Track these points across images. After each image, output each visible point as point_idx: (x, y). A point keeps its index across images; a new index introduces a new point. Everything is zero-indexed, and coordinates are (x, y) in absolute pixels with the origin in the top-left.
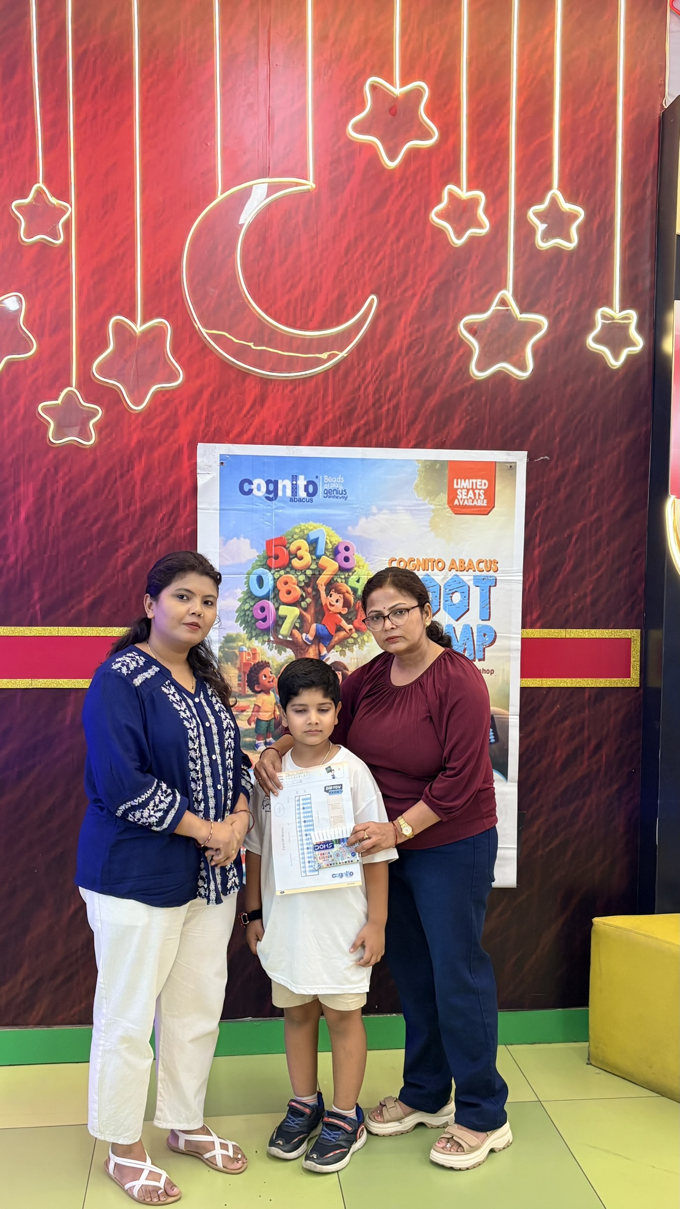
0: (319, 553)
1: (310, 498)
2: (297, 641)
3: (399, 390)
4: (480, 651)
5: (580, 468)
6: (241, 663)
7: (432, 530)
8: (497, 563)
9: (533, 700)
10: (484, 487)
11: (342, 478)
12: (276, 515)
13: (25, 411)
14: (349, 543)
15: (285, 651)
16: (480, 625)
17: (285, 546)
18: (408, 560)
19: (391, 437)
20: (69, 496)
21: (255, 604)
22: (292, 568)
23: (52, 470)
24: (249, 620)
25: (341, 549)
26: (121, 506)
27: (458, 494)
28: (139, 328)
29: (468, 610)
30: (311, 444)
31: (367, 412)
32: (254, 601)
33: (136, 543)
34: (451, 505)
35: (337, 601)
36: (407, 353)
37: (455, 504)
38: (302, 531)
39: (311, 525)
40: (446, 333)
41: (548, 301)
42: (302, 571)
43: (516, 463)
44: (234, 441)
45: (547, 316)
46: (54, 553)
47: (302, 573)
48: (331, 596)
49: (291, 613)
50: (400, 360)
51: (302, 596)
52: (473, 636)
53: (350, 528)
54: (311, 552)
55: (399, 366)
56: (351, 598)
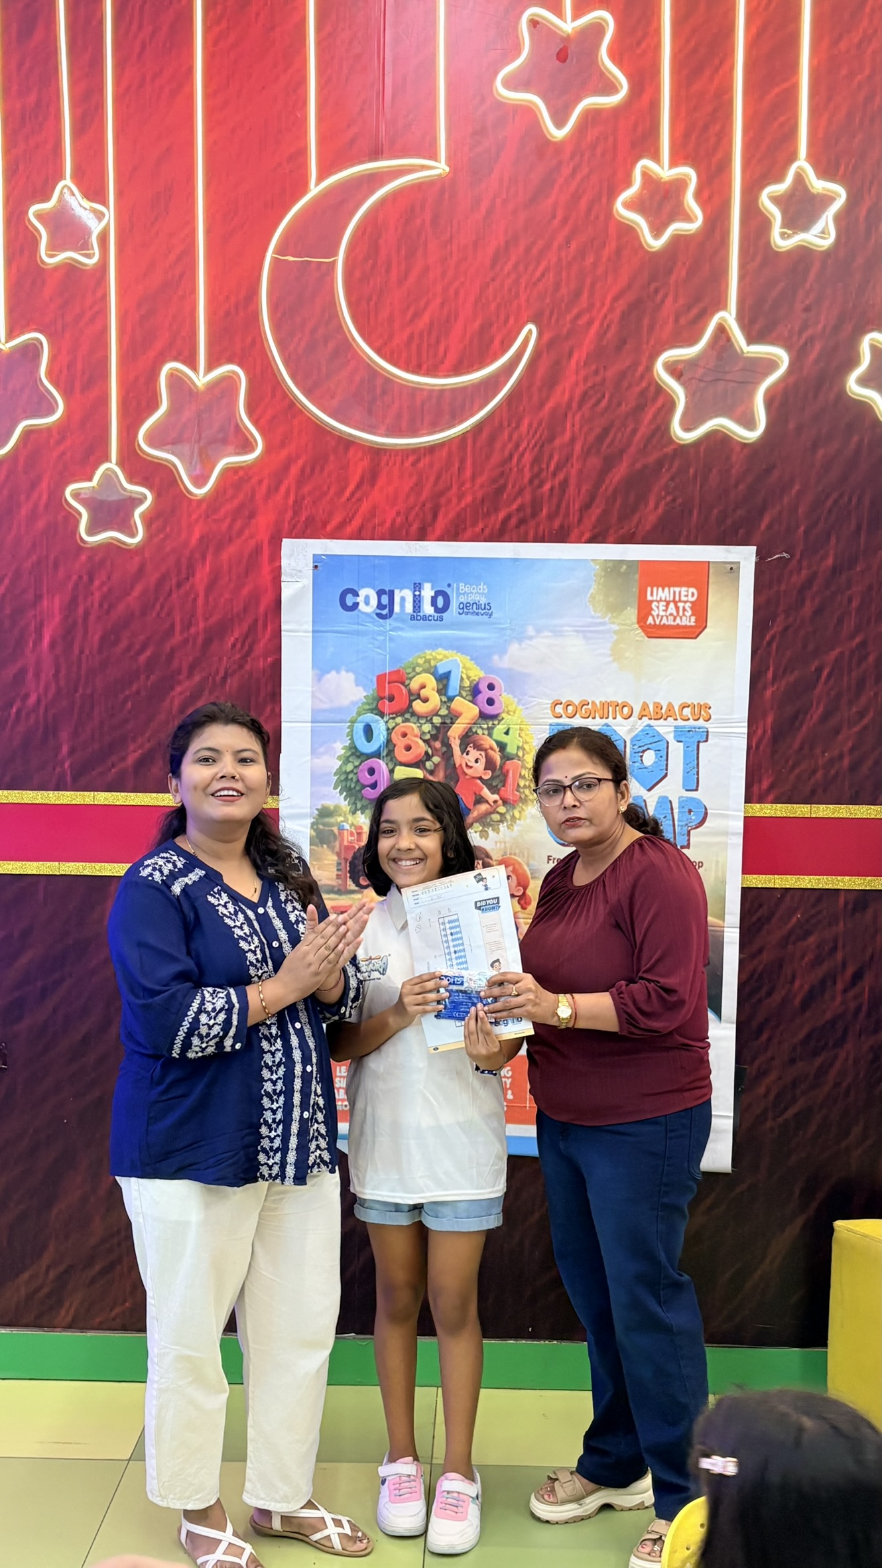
0: (451, 693)
1: (439, 615)
3: (567, 460)
4: (684, 835)
5: (836, 570)
6: (340, 846)
7: (614, 661)
8: (710, 708)
9: (760, 906)
11: (485, 587)
12: (391, 639)
13: (49, 496)
14: (495, 679)
16: (682, 797)
17: (403, 683)
18: (579, 704)
19: (556, 528)
20: (108, 612)
21: (360, 764)
22: (413, 714)
23: (85, 578)
24: (353, 786)
25: (483, 687)
26: (178, 628)
27: (652, 609)
28: (201, 379)
29: (666, 775)
30: (441, 539)
31: (521, 492)
32: (359, 761)
33: (197, 678)
34: (642, 624)
35: (476, 761)
36: (580, 407)
37: (648, 623)
38: (428, 661)
39: (440, 653)
40: (637, 376)
41: (789, 326)
42: (427, 717)
43: (739, 562)
44: (334, 535)
45: (788, 347)
46: (89, 691)
47: (427, 721)
48: (467, 754)
50: (570, 416)
51: (426, 753)
52: (672, 813)
53: (496, 657)
54: (440, 692)
55: (568, 425)
56: (497, 757)
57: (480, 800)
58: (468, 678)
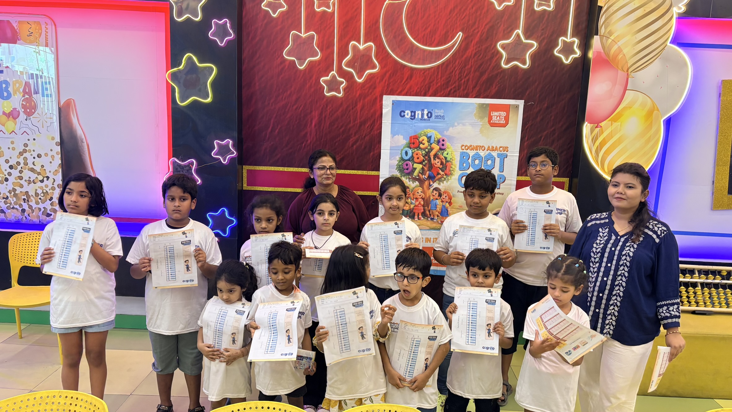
0: (431, 142)
1: (429, 119)
2: (421, 178)
3: (469, 73)
5: (547, 108)
7: (480, 133)
8: (508, 148)
10: (504, 115)
11: (443, 111)
12: (414, 126)
13: (315, 81)
14: (444, 138)
15: (415, 182)
16: (500, 173)
17: (417, 139)
18: (469, 146)
19: (465, 93)
20: (332, 116)
22: (420, 148)
23: (325, 106)
24: (401, 169)
25: (441, 140)
26: (352, 121)
27: (492, 118)
28: (361, 47)
29: (494, 168)
30: (430, 96)
31: (455, 82)
32: (404, 162)
33: (357, 136)
34: (489, 122)
35: (438, 162)
36: (474, 57)
37: (491, 122)
38: (425, 133)
39: (429, 130)
40: (491, 48)
41: (537, 34)
43: (519, 105)
44: (398, 95)
45: (537, 41)
46: (325, 140)
47: (424, 150)
48: (435, 160)
49: (419, 167)
50: (471, 60)
51: (423, 160)
53: (445, 132)
54: (428, 142)
55: (470, 63)
56: (444, 161)
57: (439, 174)
58: (437, 138)
